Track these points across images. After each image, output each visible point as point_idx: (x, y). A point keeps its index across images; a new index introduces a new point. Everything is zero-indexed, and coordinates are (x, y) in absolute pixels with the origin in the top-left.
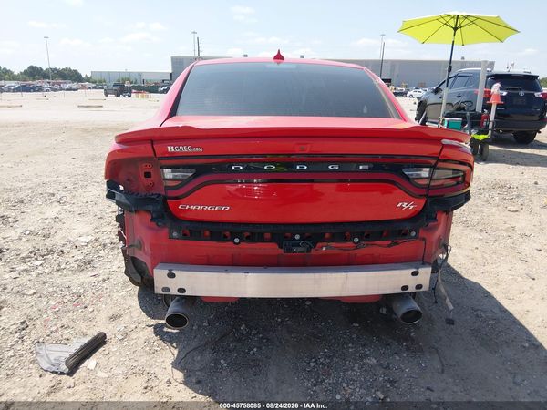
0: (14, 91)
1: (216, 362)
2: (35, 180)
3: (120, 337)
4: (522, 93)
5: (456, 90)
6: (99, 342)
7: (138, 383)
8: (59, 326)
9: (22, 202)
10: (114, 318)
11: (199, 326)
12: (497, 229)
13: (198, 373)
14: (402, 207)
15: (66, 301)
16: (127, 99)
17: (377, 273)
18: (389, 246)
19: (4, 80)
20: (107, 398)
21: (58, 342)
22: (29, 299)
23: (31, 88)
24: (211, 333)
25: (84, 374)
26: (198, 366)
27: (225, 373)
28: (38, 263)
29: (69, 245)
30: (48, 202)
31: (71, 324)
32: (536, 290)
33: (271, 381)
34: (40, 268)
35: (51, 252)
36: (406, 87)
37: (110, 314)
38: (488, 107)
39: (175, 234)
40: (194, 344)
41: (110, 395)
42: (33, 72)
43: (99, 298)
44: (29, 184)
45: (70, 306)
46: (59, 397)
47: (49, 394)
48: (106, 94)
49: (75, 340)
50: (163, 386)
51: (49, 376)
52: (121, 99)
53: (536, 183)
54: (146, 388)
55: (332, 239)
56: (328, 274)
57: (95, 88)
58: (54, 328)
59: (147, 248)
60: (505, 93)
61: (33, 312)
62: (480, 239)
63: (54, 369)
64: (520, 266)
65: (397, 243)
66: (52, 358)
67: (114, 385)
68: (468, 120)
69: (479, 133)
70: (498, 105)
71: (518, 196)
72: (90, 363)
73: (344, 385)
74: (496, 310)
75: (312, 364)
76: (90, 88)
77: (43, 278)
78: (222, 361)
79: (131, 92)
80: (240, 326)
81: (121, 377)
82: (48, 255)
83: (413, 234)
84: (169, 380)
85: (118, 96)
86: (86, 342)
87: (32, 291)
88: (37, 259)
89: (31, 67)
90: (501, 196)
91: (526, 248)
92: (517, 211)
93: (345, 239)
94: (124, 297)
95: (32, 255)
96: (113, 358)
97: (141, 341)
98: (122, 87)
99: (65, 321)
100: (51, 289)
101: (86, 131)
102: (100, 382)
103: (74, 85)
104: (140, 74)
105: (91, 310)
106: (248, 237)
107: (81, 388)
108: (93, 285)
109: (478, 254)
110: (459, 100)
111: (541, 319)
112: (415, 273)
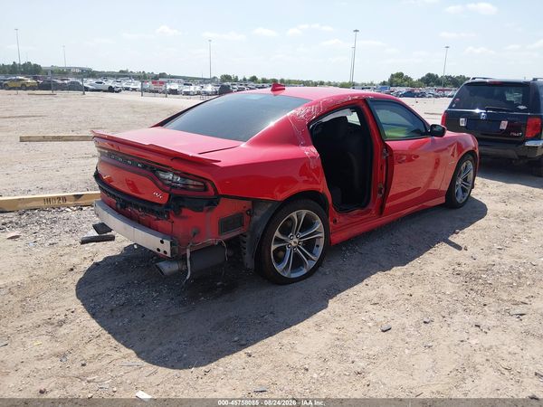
14: (155, 195)
42: (430, 79)
83: (166, 216)
89: (429, 75)
112: (162, 242)
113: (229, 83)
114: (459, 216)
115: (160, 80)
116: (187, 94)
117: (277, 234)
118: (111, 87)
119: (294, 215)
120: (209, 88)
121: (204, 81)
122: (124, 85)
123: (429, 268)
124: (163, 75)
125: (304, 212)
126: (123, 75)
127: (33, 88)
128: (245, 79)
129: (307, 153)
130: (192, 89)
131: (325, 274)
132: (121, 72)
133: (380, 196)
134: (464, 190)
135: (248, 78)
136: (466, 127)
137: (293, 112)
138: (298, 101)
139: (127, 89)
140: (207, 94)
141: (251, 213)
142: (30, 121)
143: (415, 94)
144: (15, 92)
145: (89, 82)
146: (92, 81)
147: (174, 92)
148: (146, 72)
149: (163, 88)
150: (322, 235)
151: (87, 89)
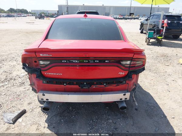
0: (5, 17)
1: (60, 120)
2: (8, 52)
3: (31, 111)
4: (175, 22)
5: (153, 20)
6: (24, 112)
7: (34, 127)
8: (12, 106)
9: (3, 60)
10: (29, 104)
11: (56, 107)
12: (161, 72)
13: (54, 124)
14: (120, 74)
15: (14, 97)
16: (43, 20)
17: (112, 95)
18: (116, 86)
19: (2, 13)
20: (24, 132)
21: (11, 112)
22: (3, 96)
23: (11, 16)
24: (60, 110)
25: (18, 124)
26: (54, 122)
27: (62, 124)
28: (7, 83)
29: (17, 77)
30: (12, 60)
31: (16, 106)
32: (169, 95)
33: (77, 127)
34: (7, 85)
35: (11, 79)
36: (139, 16)
37: (28, 102)
38: (163, 27)
39: (44, 82)
40: (54, 114)
41: (25, 131)
42: (12, 10)
43: (25, 97)
44: (7, 54)
45: (16, 99)
46: (9, 132)
47: (6, 130)
48: (36, 18)
49: (16, 111)
50: (42, 129)
51: (7, 124)
52: (41, 20)
53: (177, 55)
54: (37, 129)
55: (97, 84)
56: (95, 95)
57: (32, 16)
58: (10, 107)
59: (36, 85)
60: (170, 22)
61: (4, 101)
62: (154, 76)
63: (8, 122)
64: (166, 87)
65: (119, 85)
66: (8, 118)
67: (27, 128)
68: (156, 32)
69: (159, 36)
70: (166, 27)
71: (170, 60)
72: (20, 120)
73: (100, 129)
74: (154, 103)
75: (91, 122)
76: (31, 16)
77: (8, 89)
78: (62, 120)
79: (44, 17)
80: (70, 108)
81: (29, 125)
82: (10, 80)
83: (124, 82)
84: (44, 127)
85: (40, 19)
86: (20, 112)
87: (4, 94)
88: (6, 82)
89: (11, 9)
90: (164, 60)
91: (169, 80)
92: (168, 65)
93: (101, 84)
94: (33, 96)
95: (5, 80)
96: (28, 118)
97: (37, 112)
98: (41, 16)
99: (13, 105)
100: (10, 93)
101: (27, 33)
102: (23, 127)
103: (25, 15)
104: (48, 11)
105: (22, 101)
106: (69, 83)
107: (16, 128)
108: (24, 92)
109: (152, 82)
110: (154, 23)
111: (169, 106)
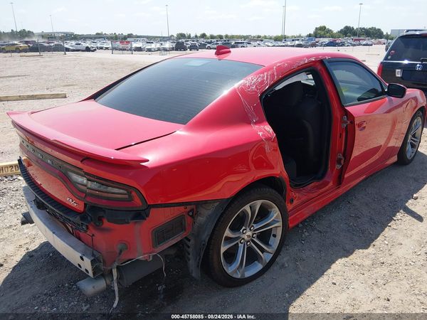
14: (69, 201)
42: (347, 31)
89: (346, 27)
103: (371, 41)
112: (82, 258)
113: (183, 40)
114: (412, 175)
115: (128, 39)
116: (149, 50)
117: (228, 233)
118: (87, 47)
119: (247, 208)
120: (168, 45)
121: (164, 39)
122: (99, 45)
123: (400, 252)
124: (130, 36)
125: (258, 203)
126: (99, 36)
127: (25, 51)
128: (196, 36)
129: (261, 134)
130: (153, 46)
131: (283, 266)
132: (97, 34)
133: (338, 167)
134: (413, 146)
135: (199, 35)
136: (401, 77)
137: (242, 82)
138: (248, 67)
139: (101, 48)
140: (165, 50)
141: (194, 214)
142: (15, 81)
143: (337, 44)
144: (9, 54)
145: (70, 44)
146: (73, 43)
147: (139, 49)
148: (117, 34)
149: (129, 46)
150: (280, 224)
151: (68, 50)
